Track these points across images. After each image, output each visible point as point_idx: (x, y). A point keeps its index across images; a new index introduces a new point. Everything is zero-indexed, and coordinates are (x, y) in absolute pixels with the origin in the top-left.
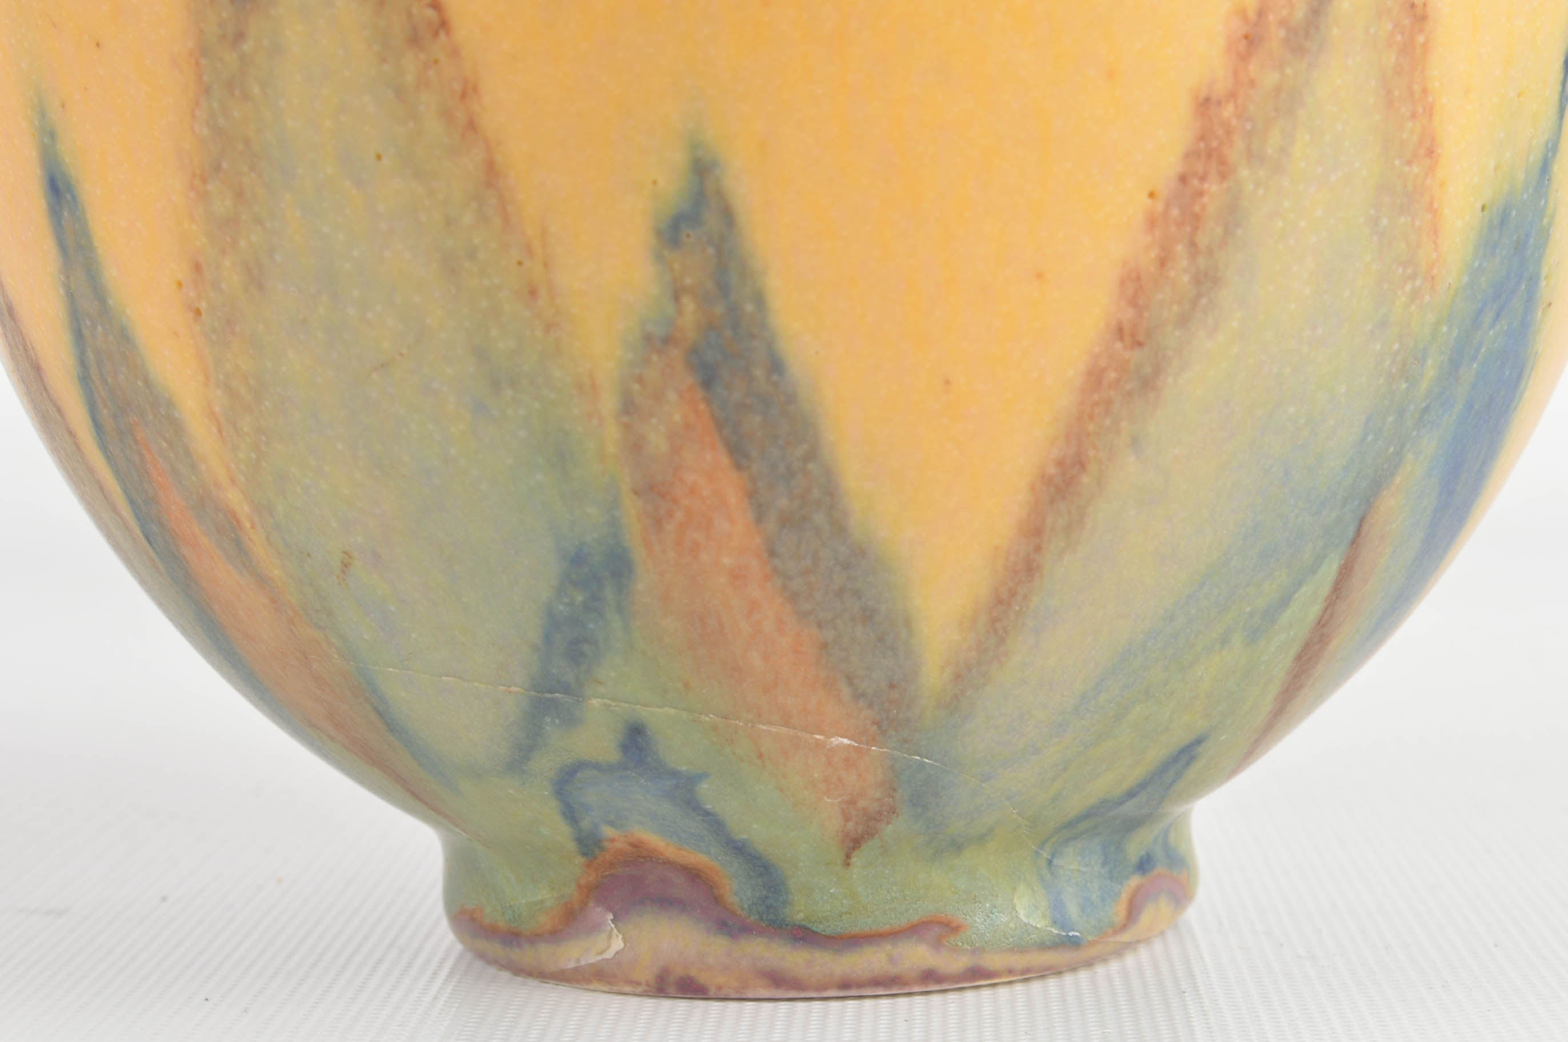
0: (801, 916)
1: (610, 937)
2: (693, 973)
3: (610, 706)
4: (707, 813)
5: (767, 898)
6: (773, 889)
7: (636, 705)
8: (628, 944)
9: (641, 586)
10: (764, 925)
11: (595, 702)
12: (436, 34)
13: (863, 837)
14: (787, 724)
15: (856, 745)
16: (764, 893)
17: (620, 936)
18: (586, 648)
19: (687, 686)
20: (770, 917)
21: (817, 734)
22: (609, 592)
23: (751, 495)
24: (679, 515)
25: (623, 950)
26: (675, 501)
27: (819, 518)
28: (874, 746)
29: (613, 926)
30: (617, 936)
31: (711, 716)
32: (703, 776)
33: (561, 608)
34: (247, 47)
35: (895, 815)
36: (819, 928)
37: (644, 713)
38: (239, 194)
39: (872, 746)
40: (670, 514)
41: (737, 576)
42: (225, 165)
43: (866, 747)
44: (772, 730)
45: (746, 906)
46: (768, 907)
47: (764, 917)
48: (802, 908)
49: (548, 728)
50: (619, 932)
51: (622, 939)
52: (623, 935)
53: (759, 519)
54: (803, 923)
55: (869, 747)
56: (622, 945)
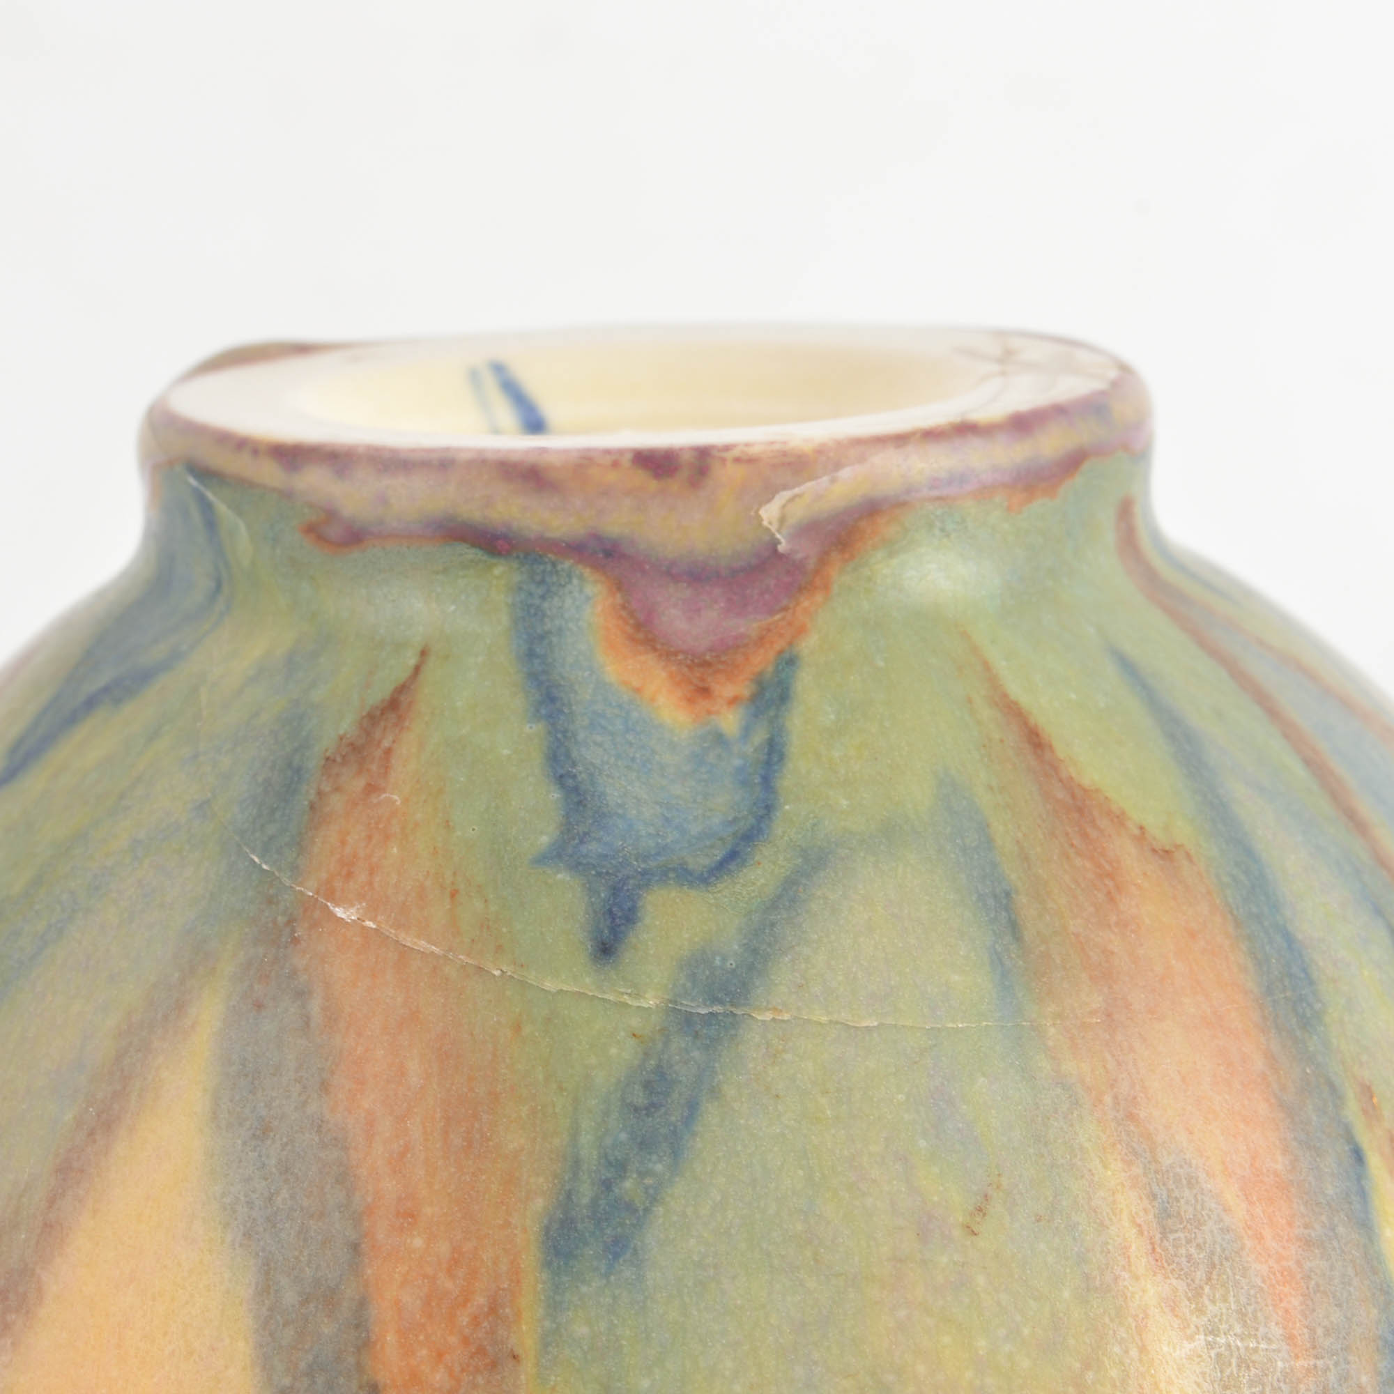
0: (497, 571)
1: (782, 520)
2: (653, 485)
3: (630, 995)
4: (561, 780)
5: (543, 597)
6: (532, 611)
7: (593, 996)
8: (752, 513)
9: (539, 1204)
10: (550, 555)
11: (650, 1001)
13: (383, 712)
14: (405, 952)
15: (329, 904)
16: (546, 605)
17: (765, 523)
18: (640, 1098)
19: (517, 1028)
20: (542, 567)
21: (371, 928)
22: (586, 1192)
23: (365, 1345)
24: (464, 1319)
25: (760, 505)
26: (466, 1341)
27: (290, 1297)
28: (309, 896)
29: (778, 536)
30: (770, 523)
31: (497, 973)
32: (542, 859)
33: (659, 1168)
35: (328, 754)
36: (471, 553)
37: (588, 982)
39: (313, 896)
40: (475, 1321)
41: (408, 1217)
43: (319, 899)
44: (426, 944)
45: (575, 581)
46: (542, 582)
47: (549, 568)
48: (495, 582)
49: (736, 947)
50: (768, 530)
51: (762, 520)
52: (760, 525)
53: (362, 1304)
54: (494, 561)
55: (316, 896)
56: (762, 513)
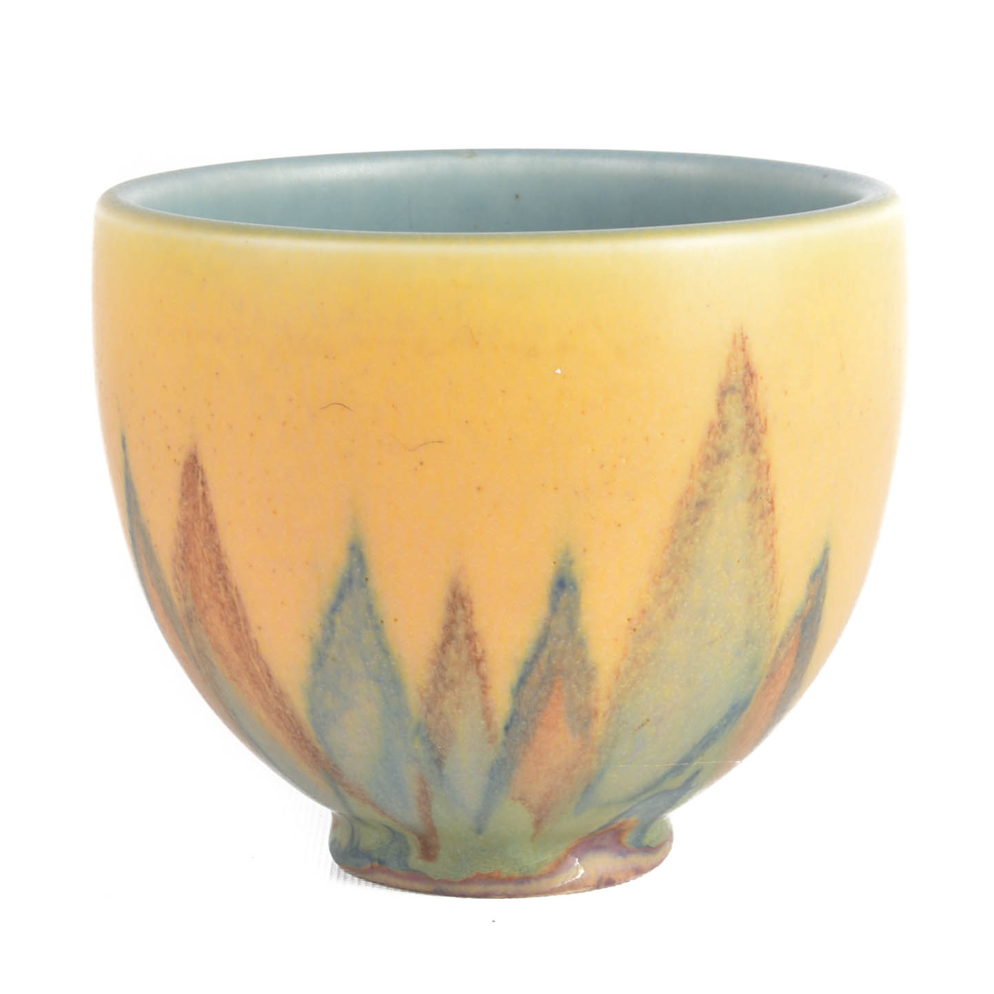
0: (649, 841)
1: (578, 869)
8: (587, 870)
12: (770, 513)
25: (584, 873)
29: (579, 863)
34: (698, 523)
38: (676, 582)
42: (673, 570)
50: (582, 866)
51: (584, 868)
